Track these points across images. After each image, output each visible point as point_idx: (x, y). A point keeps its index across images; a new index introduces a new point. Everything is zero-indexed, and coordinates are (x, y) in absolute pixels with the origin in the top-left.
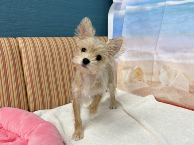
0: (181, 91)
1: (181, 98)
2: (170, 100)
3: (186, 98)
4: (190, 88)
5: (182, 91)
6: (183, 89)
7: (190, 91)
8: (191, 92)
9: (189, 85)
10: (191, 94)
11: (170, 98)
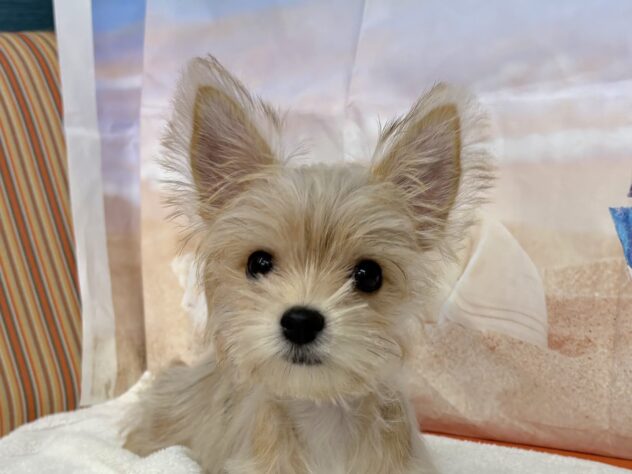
0: (502, 347)
1: (506, 392)
2: (449, 412)
3: (536, 386)
4: (553, 321)
5: (514, 344)
6: (516, 331)
7: (550, 337)
8: (556, 343)
9: (548, 299)
10: (556, 353)
11: (452, 400)
